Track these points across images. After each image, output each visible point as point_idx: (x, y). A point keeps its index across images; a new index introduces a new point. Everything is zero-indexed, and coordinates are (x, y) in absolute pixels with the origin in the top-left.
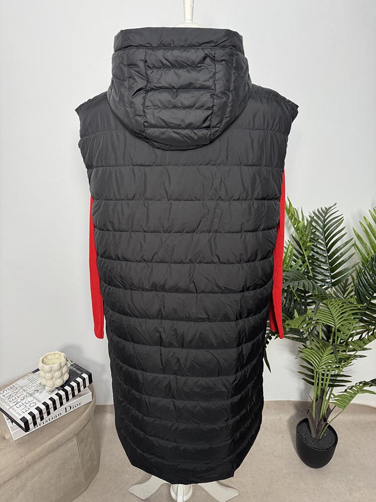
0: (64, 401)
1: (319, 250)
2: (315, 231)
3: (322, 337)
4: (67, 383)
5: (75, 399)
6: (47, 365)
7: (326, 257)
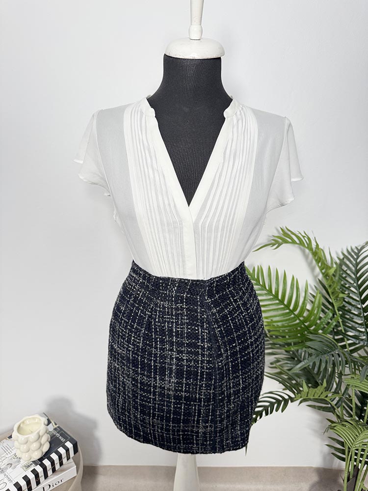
0: (42, 479)
1: (351, 301)
2: (346, 277)
3: (356, 404)
4: (47, 455)
5: (57, 475)
6: (23, 435)
7: (360, 309)
